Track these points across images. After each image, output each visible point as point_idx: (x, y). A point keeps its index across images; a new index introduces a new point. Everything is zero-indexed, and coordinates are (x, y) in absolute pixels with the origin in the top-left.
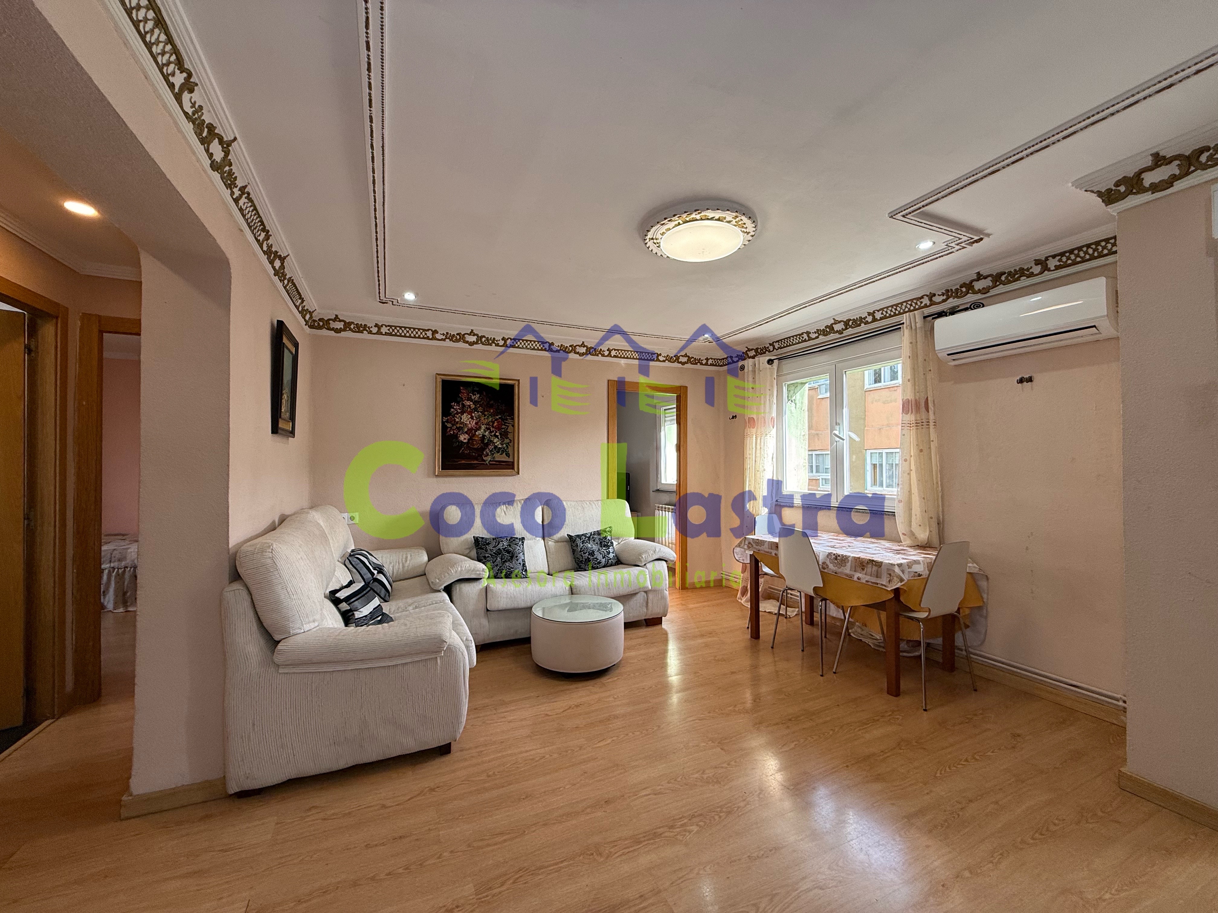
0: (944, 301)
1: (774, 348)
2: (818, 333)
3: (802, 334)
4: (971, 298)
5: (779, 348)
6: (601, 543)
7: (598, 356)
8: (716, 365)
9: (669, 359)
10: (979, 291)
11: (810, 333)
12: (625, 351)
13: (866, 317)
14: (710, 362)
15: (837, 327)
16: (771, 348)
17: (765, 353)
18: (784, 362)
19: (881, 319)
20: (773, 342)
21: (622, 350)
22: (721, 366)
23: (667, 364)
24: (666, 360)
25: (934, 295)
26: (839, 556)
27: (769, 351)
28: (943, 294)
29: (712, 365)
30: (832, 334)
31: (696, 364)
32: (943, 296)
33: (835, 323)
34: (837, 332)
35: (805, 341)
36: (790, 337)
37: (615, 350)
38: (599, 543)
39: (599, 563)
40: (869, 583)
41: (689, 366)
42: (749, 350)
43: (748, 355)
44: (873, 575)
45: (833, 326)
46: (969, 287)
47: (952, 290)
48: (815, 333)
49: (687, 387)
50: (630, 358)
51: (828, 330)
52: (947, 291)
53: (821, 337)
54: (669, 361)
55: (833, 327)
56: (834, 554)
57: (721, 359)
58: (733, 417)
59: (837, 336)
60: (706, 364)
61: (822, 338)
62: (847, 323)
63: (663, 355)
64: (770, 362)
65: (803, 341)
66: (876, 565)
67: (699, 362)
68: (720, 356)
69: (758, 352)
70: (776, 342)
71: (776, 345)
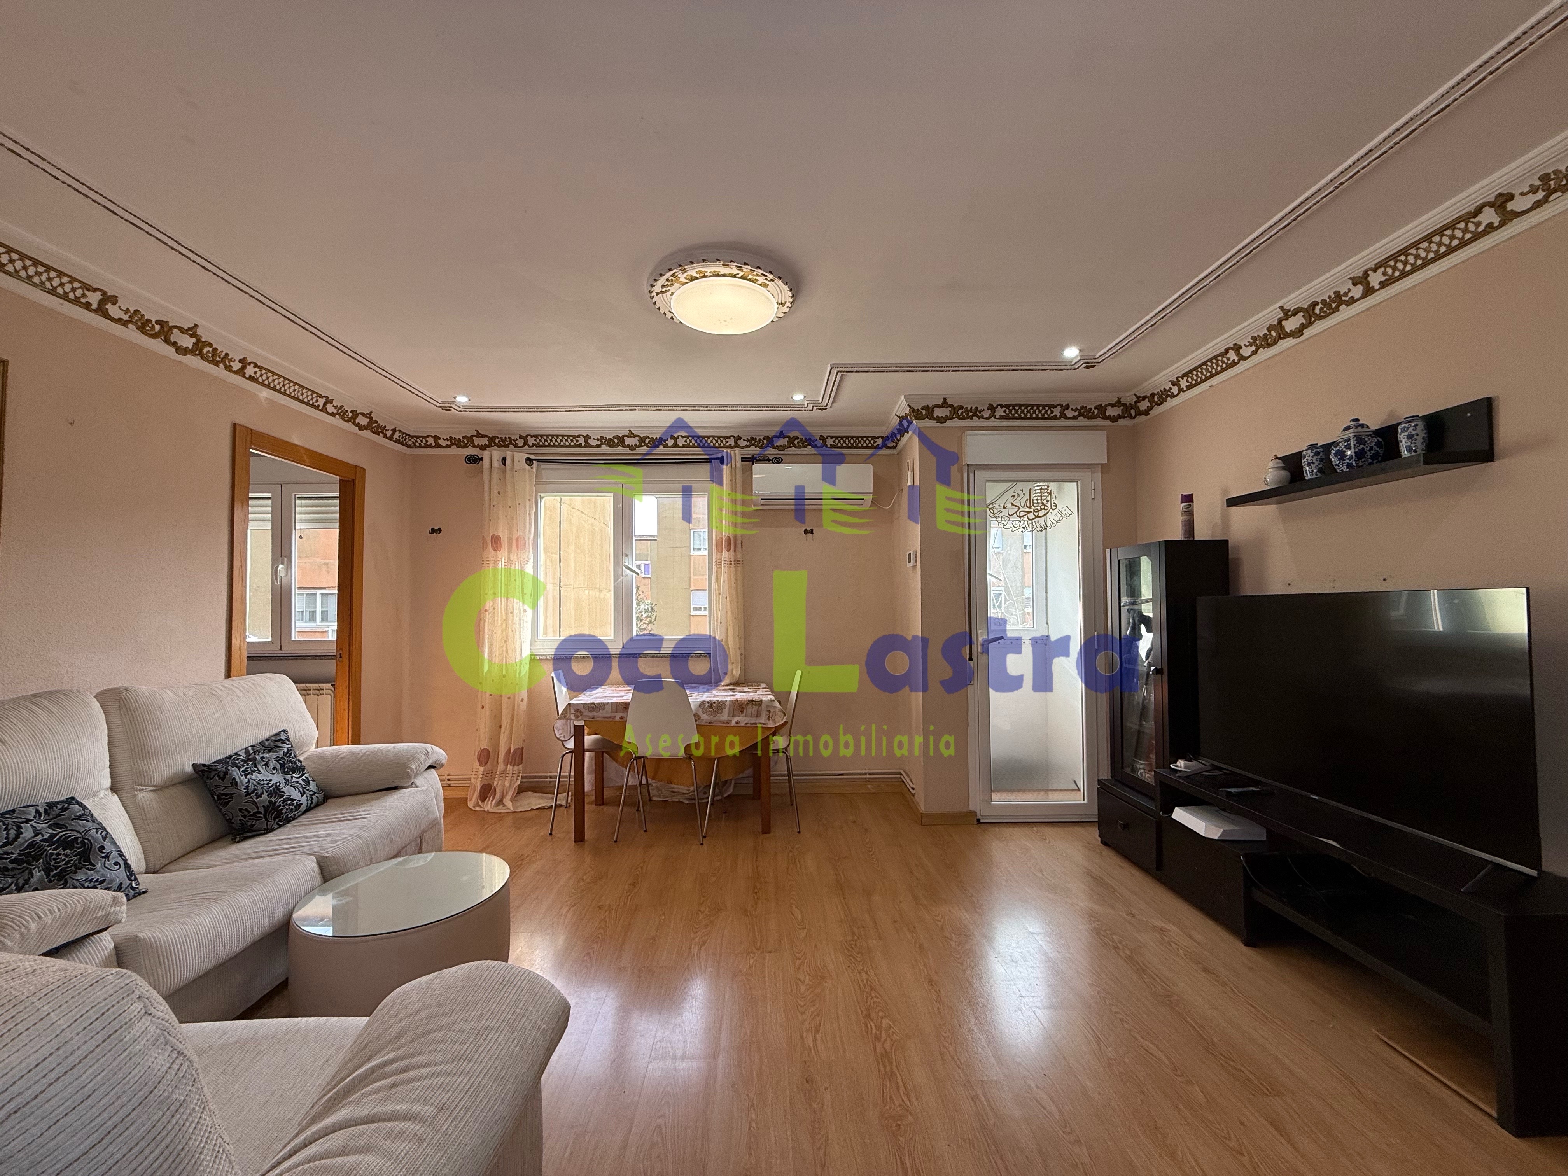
0: (747, 447)
1: (526, 443)
2: (601, 441)
3: (579, 436)
5: (534, 445)
6: (282, 766)
7: (217, 365)
8: (402, 444)
9: (341, 413)
11: (590, 438)
12: (274, 374)
14: (397, 435)
15: (628, 441)
16: (521, 442)
17: (508, 446)
18: (544, 466)
20: (527, 436)
21: (268, 371)
22: (409, 446)
23: (337, 421)
24: (337, 413)
25: (740, 438)
27: (516, 446)
29: (397, 441)
30: (620, 448)
31: (378, 433)
32: (748, 441)
33: (628, 436)
34: (628, 446)
35: (580, 446)
36: (558, 436)
37: (256, 365)
38: (278, 766)
39: (299, 806)
40: (749, 725)
41: (367, 434)
42: (479, 435)
43: (473, 442)
44: (753, 715)
45: (625, 438)
47: (755, 438)
48: (598, 440)
49: (364, 470)
50: (279, 391)
51: (616, 441)
52: (752, 438)
53: (604, 447)
54: (342, 418)
55: (624, 440)
56: (708, 702)
57: (413, 437)
58: (433, 531)
59: (627, 451)
60: (390, 438)
61: (605, 448)
62: (642, 440)
63: (335, 403)
64: (529, 461)
65: (575, 446)
67: (382, 432)
68: (415, 431)
69: (495, 443)
70: (532, 436)
71: (531, 441)
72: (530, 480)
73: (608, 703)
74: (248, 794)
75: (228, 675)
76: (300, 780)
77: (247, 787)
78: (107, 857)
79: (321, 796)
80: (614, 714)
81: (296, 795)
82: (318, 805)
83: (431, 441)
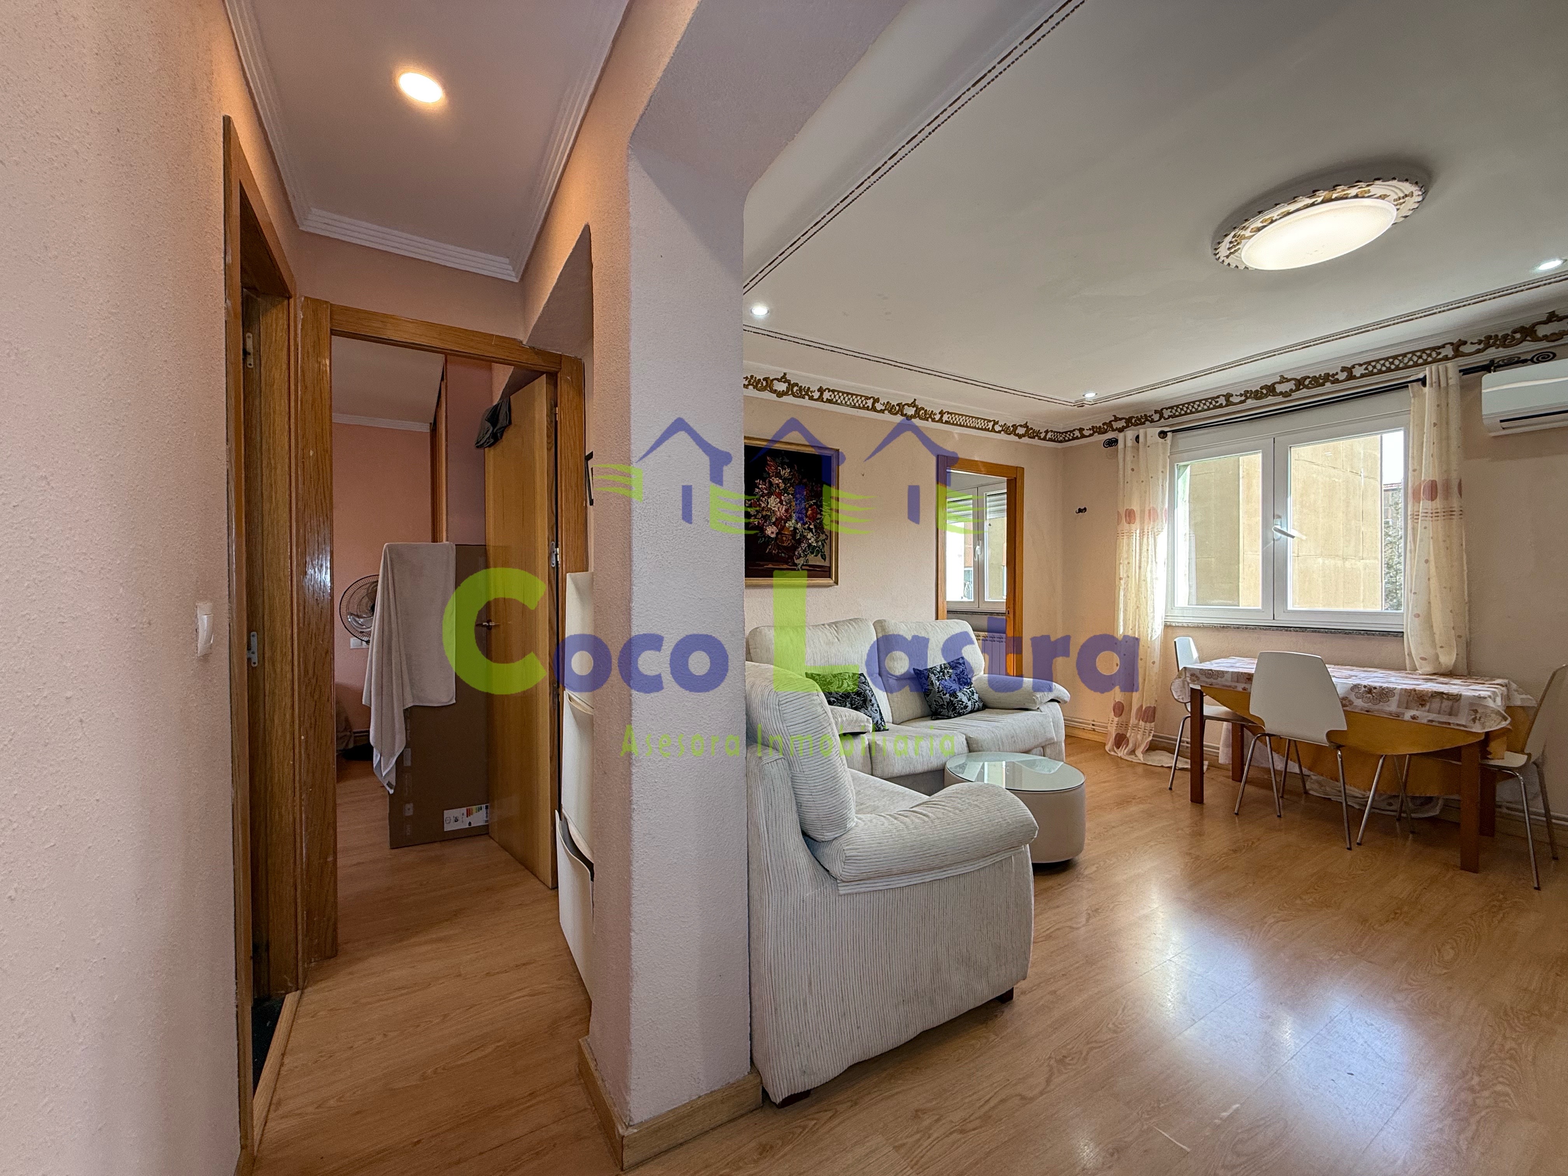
0: (1478, 351)
1: (1161, 416)
2: (1246, 396)
3: (1218, 397)
4: (1528, 347)
5: (1169, 417)
7: (927, 420)
8: (1054, 441)
9: (1006, 430)
10: (1546, 338)
11: (1232, 396)
12: (959, 415)
13: (1337, 373)
14: (1049, 436)
15: (1279, 388)
16: (1156, 417)
17: (1144, 423)
18: (1180, 435)
19: (1362, 376)
20: (1162, 409)
21: (956, 414)
22: (1061, 442)
23: (1003, 436)
24: (1002, 430)
25: (1464, 343)
26: (1375, 688)
27: (1152, 421)
28: (1480, 342)
29: (1050, 440)
30: (1270, 397)
31: (1034, 438)
32: (1480, 344)
33: (1279, 383)
34: (1281, 393)
35: (1221, 406)
36: (1194, 402)
37: (948, 413)
40: (1434, 723)
41: (1025, 440)
42: (1117, 419)
43: (1112, 427)
44: (1442, 712)
45: (1276, 385)
46: (1528, 332)
47: (1497, 336)
48: (1241, 395)
49: (1023, 468)
50: (963, 426)
51: (1264, 391)
52: (1490, 337)
53: (1249, 401)
54: (1006, 433)
55: (1275, 388)
56: (1365, 687)
57: (1062, 433)
58: (1080, 511)
59: (1281, 399)
60: (1044, 439)
61: (1250, 403)
62: (1300, 383)
63: (1000, 424)
64: (1163, 435)
65: (1215, 407)
66: (1448, 699)
67: (1037, 436)
68: (1063, 428)
69: (1131, 423)
70: (1167, 409)
71: (1166, 413)
72: (1164, 453)
73: (1227, 672)
74: (939, 692)
75: (937, 618)
76: (968, 691)
77: (938, 688)
78: (873, 705)
79: (981, 705)
80: (1234, 684)
81: (965, 699)
82: (978, 710)
83: (1077, 433)
